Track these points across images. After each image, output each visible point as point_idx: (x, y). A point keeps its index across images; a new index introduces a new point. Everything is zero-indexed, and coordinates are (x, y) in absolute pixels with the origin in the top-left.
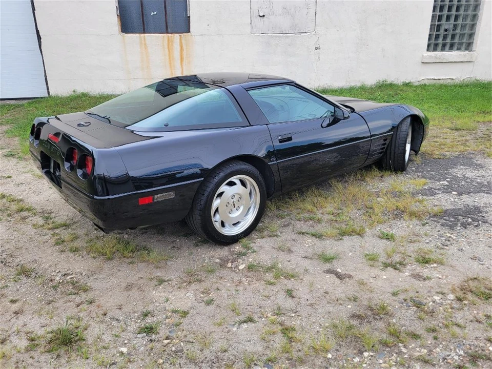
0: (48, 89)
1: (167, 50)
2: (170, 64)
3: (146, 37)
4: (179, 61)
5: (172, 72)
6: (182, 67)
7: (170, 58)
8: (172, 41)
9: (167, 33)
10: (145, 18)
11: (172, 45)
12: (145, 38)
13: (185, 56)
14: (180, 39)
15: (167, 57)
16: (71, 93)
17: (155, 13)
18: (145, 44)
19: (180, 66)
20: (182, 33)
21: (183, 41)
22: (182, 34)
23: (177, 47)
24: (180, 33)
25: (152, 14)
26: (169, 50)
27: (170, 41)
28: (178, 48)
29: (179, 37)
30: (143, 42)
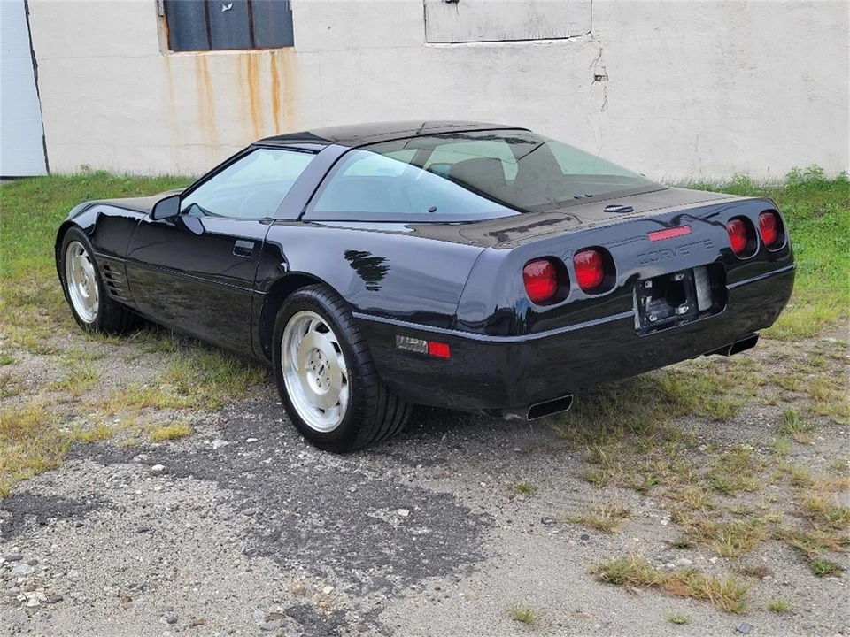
0: (47, 161)
1: (246, 84)
2: (254, 114)
3: (207, 58)
4: (271, 109)
5: (257, 132)
6: (277, 122)
7: (252, 102)
8: (256, 66)
9: (254, 47)
10: (211, 19)
11: (256, 74)
12: (205, 60)
13: (282, 98)
14: (273, 60)
15: (248, 101)
16: (79, 170)
17: (230, 6)
18: (206, 72)
19: (274, 120)
20: (277, 47)
21: (278, 66)
22: (276, 50)
23: (266, 78)
24: (273, 48)
25: (225, 8)
26: (250, 83)
27: (252, 66)
28: (269, 80)
29: (270, 57)
30: (202, 69)
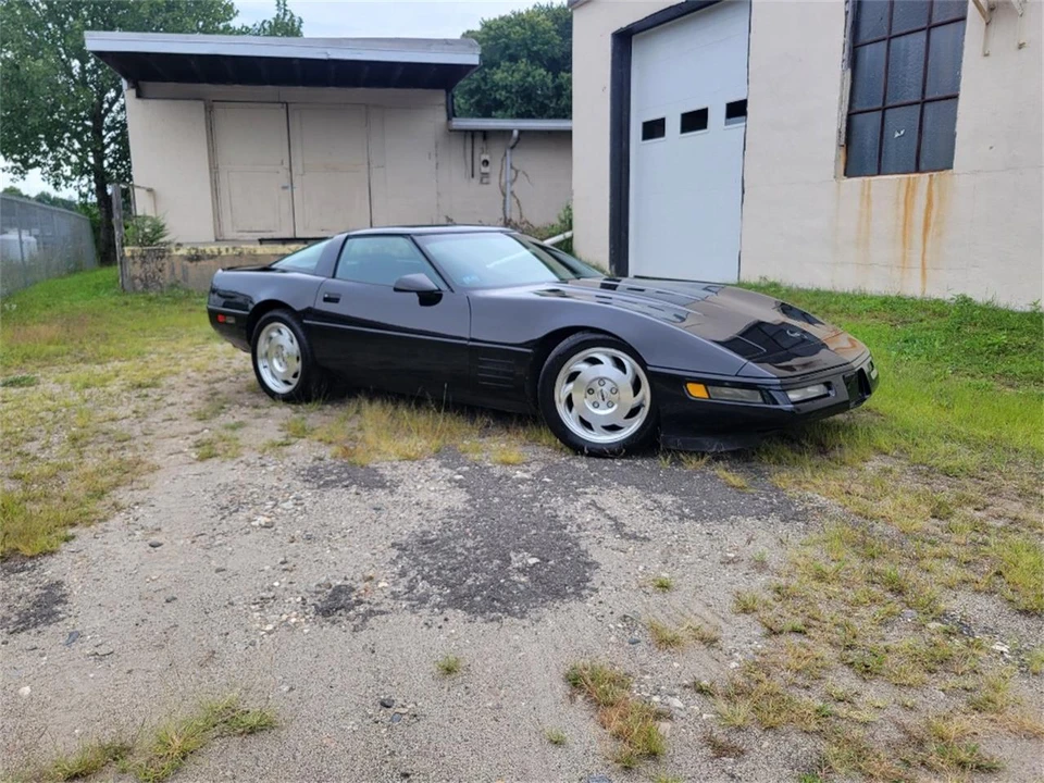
1: (902, 207)
2: (904, 235)
3: (873, 182)
4: (921, 231)
5: (904, 253)
6: (924, 244)
7: (905, 224)
8: (914, 190)
9: (916, 171)
10: (884, 146)
11: (913, 197)
12: (871, 185)
13: (932, 221)
14: (930, 183)
15: (901, 222)
17: (902, 132)
18: (868, 195)
19: (922, 242)
20: (935, 171)
21: (935, 187)
22: (935, 174)
23: (921, 200)
25: (897, 135)
26: (906, 205)
27: (911, 189)
28: (924, 202)
29: (928, 180)
30: (866, 193)
